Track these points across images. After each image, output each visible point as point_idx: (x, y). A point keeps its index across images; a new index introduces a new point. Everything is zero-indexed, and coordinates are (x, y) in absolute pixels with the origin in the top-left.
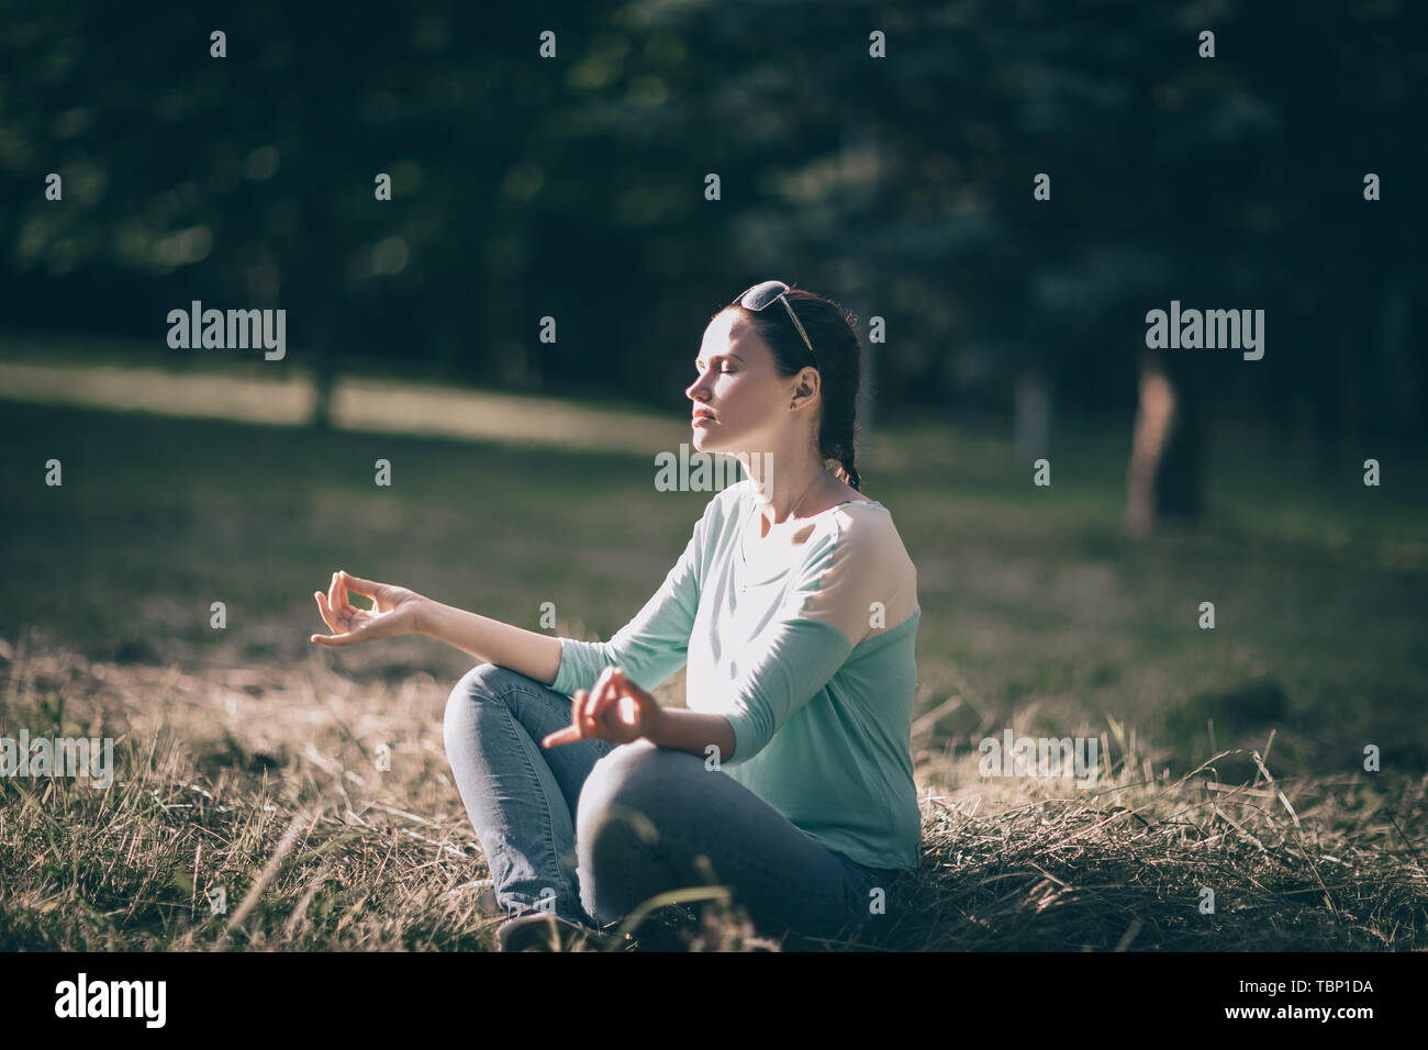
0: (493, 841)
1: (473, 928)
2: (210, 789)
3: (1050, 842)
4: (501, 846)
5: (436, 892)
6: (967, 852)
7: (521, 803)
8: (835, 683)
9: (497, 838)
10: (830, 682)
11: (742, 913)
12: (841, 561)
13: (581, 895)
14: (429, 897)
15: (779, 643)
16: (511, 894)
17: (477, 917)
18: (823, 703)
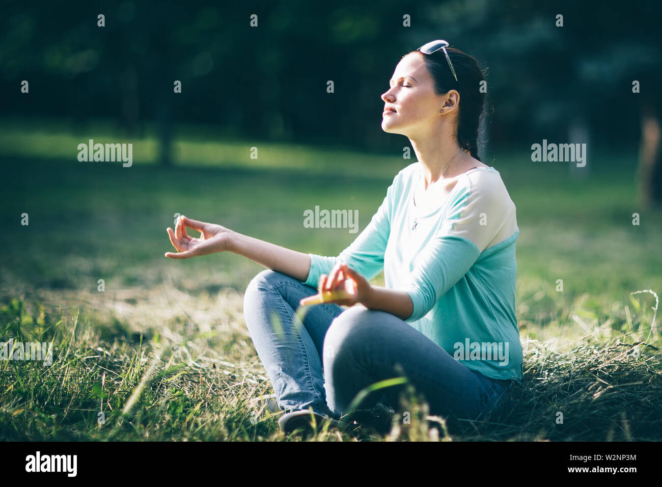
0: (274, 372)
1: (264, 419)
2: (108, 349)
3: (599, 363)
4: (279, 374)
5: (242, 399)
6: (550, 371)
7: (290, 349)
8: (470, 273)
9: (277, 370)
10: (468, 273)
11: (422, 397)
12: (473, 203)
13: (327, 400)
14: (239, 402)
15: (437, 250)
16: (286, 401)
17: (267, 412)
18: (463, 284)
